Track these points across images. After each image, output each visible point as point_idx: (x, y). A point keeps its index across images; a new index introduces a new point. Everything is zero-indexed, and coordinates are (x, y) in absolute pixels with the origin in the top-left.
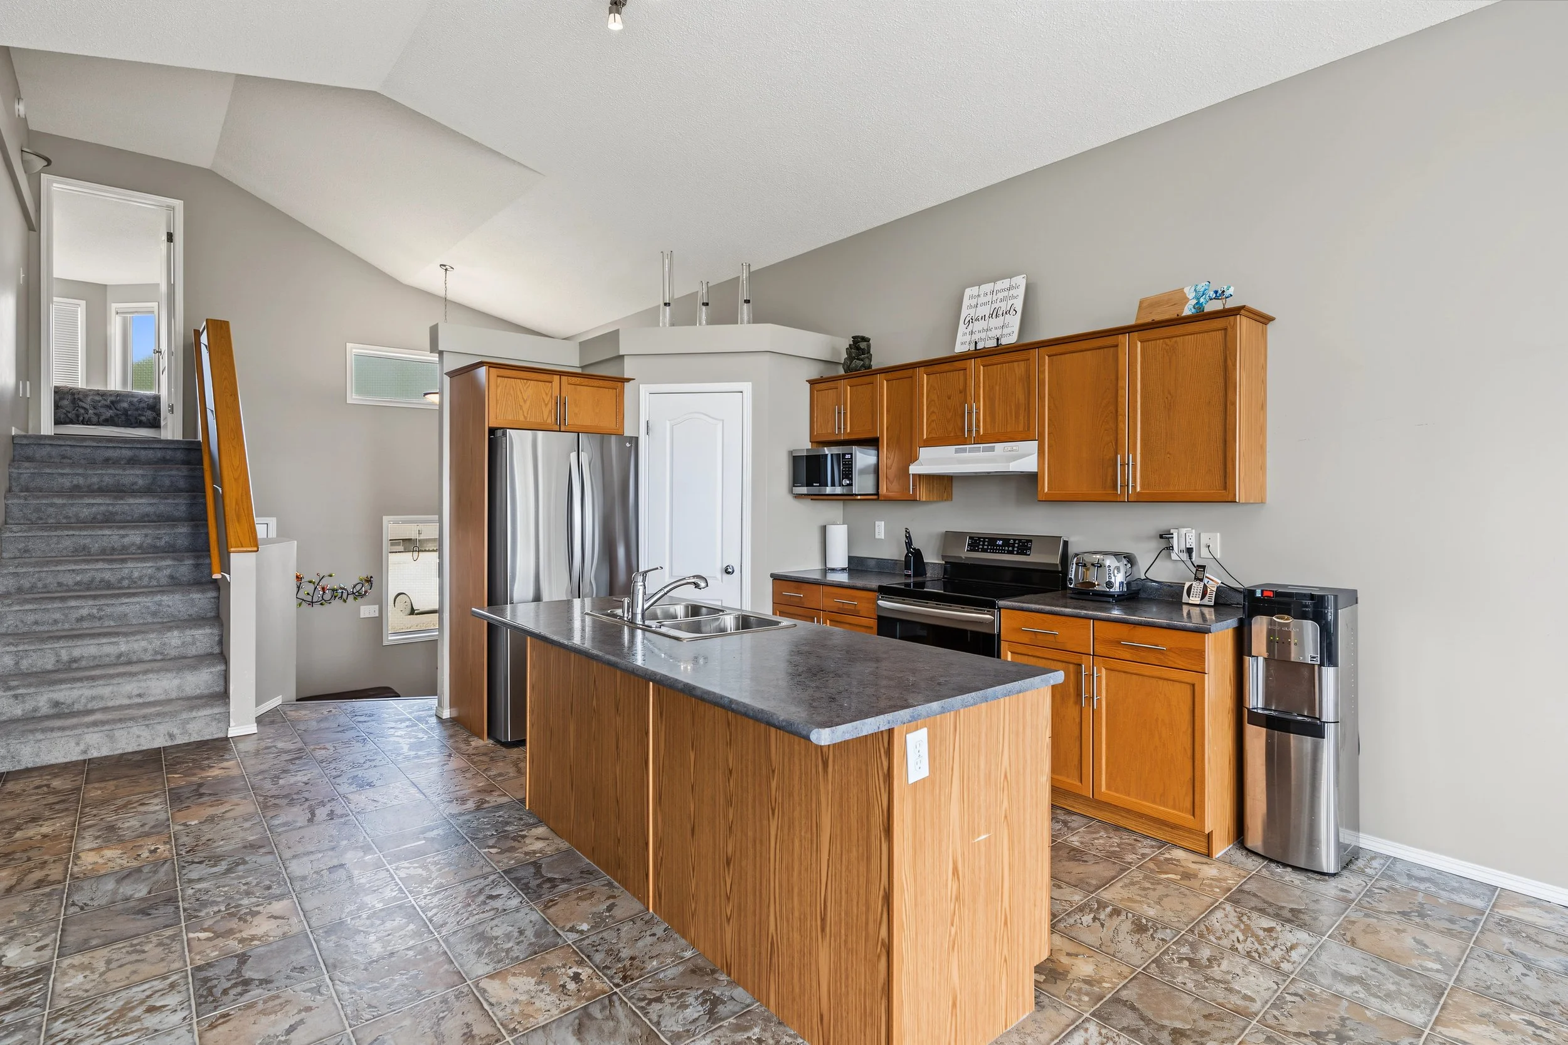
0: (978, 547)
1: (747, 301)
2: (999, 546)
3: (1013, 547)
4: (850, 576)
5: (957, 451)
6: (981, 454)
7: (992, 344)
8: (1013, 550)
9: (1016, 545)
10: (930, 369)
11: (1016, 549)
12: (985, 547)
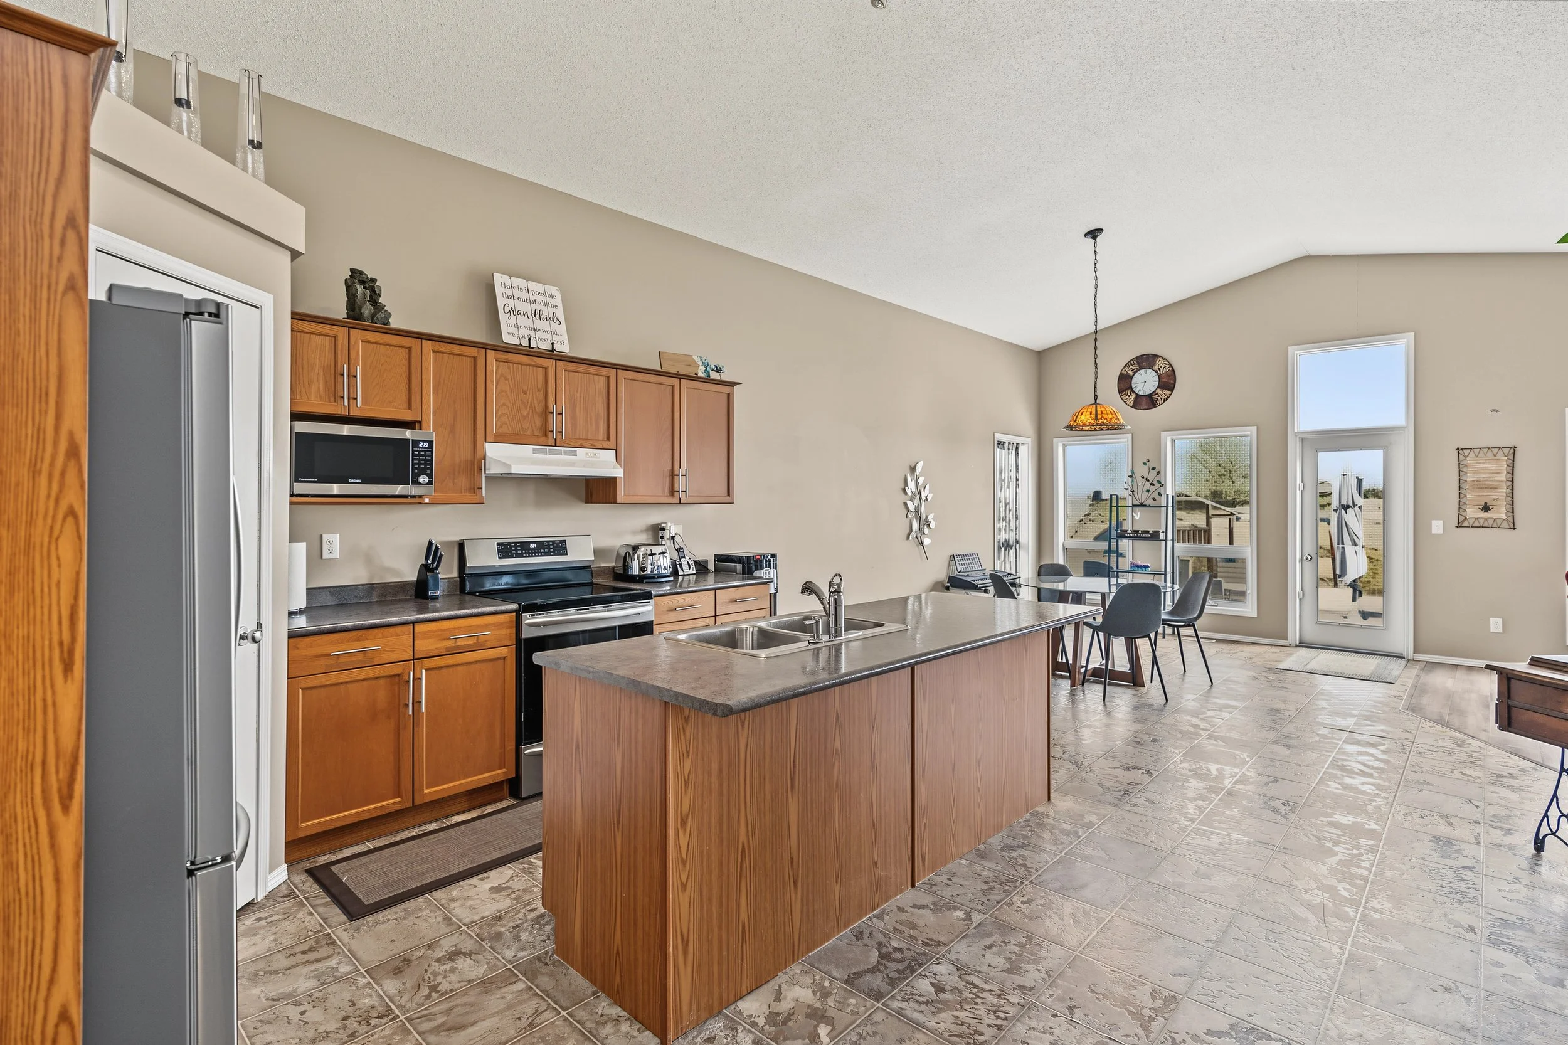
0: (511, 553)
1: (257, 145)
2: (532, 549)
3: (549, 549)
4: (309, 619)
5: (535, 451)
6: (563, 457)
7: (546, 346)
8: (550, 552)
9: (551, 547)
10: (502, 356)
11: (552, 550)
12: (519, 552)
